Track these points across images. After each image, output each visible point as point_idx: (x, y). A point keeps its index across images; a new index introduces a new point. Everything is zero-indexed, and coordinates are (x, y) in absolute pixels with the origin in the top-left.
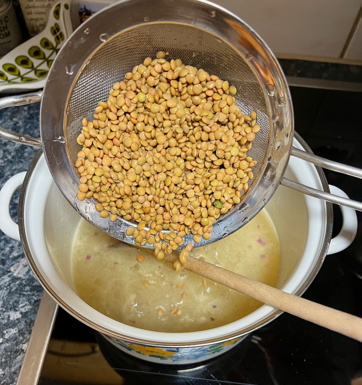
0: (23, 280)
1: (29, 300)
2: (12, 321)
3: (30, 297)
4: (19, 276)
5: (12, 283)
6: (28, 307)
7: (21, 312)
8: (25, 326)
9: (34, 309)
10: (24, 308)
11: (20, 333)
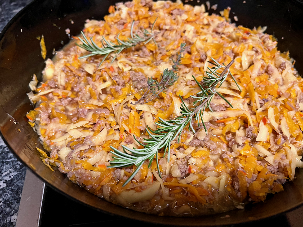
1: (14, 167)
6: (13, 174)
7: (5, 181)
8: (12, 195)
9: (21, 174)
10: (9, 176)
11: (5, 204)
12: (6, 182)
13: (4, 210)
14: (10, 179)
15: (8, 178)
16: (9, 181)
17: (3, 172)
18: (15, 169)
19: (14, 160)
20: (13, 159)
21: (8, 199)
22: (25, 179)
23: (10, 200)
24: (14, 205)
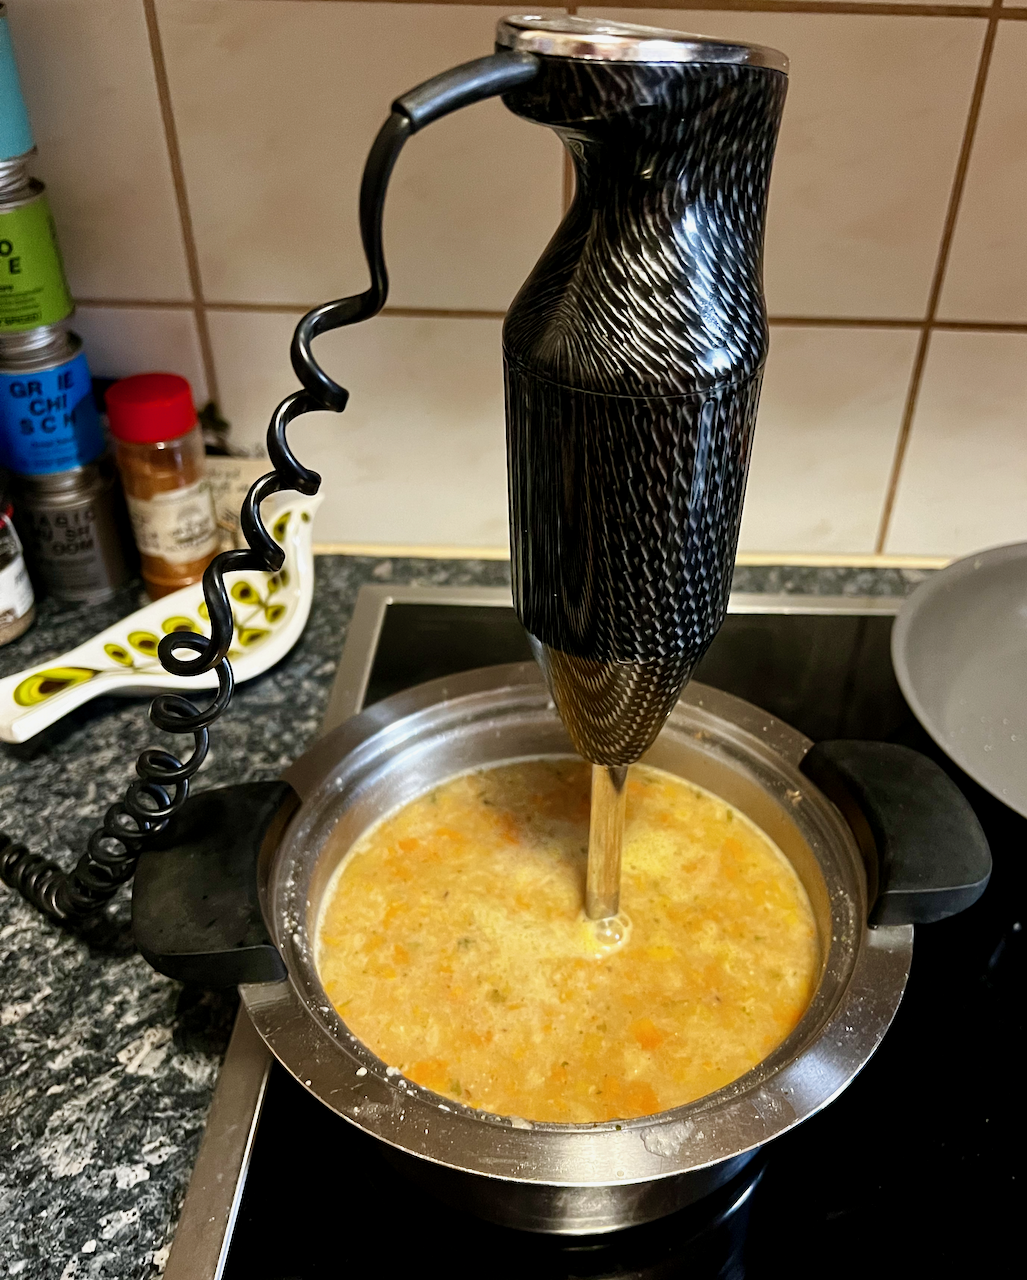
0: (153, 1081)
1: (171, 1133)
2: (123, 1191)
3: (174, 1124)
4: (142, 1073)
5: (122, 1091)
6: (167, 1150)
7: (149, 1164)
8: (161, 1202)
9: (185, 1153)
10: (157, 1154)
11: (145, 1220)
12: (149, 1167)
14: (160, 1162)
15: (154, 1160)
16: (157, 1166)
17: (145, 1141)
18: (174, 1138)
19: (173, 1117)
20: (170, 1113)
21: (150, 1211)
22: (196, 1166)
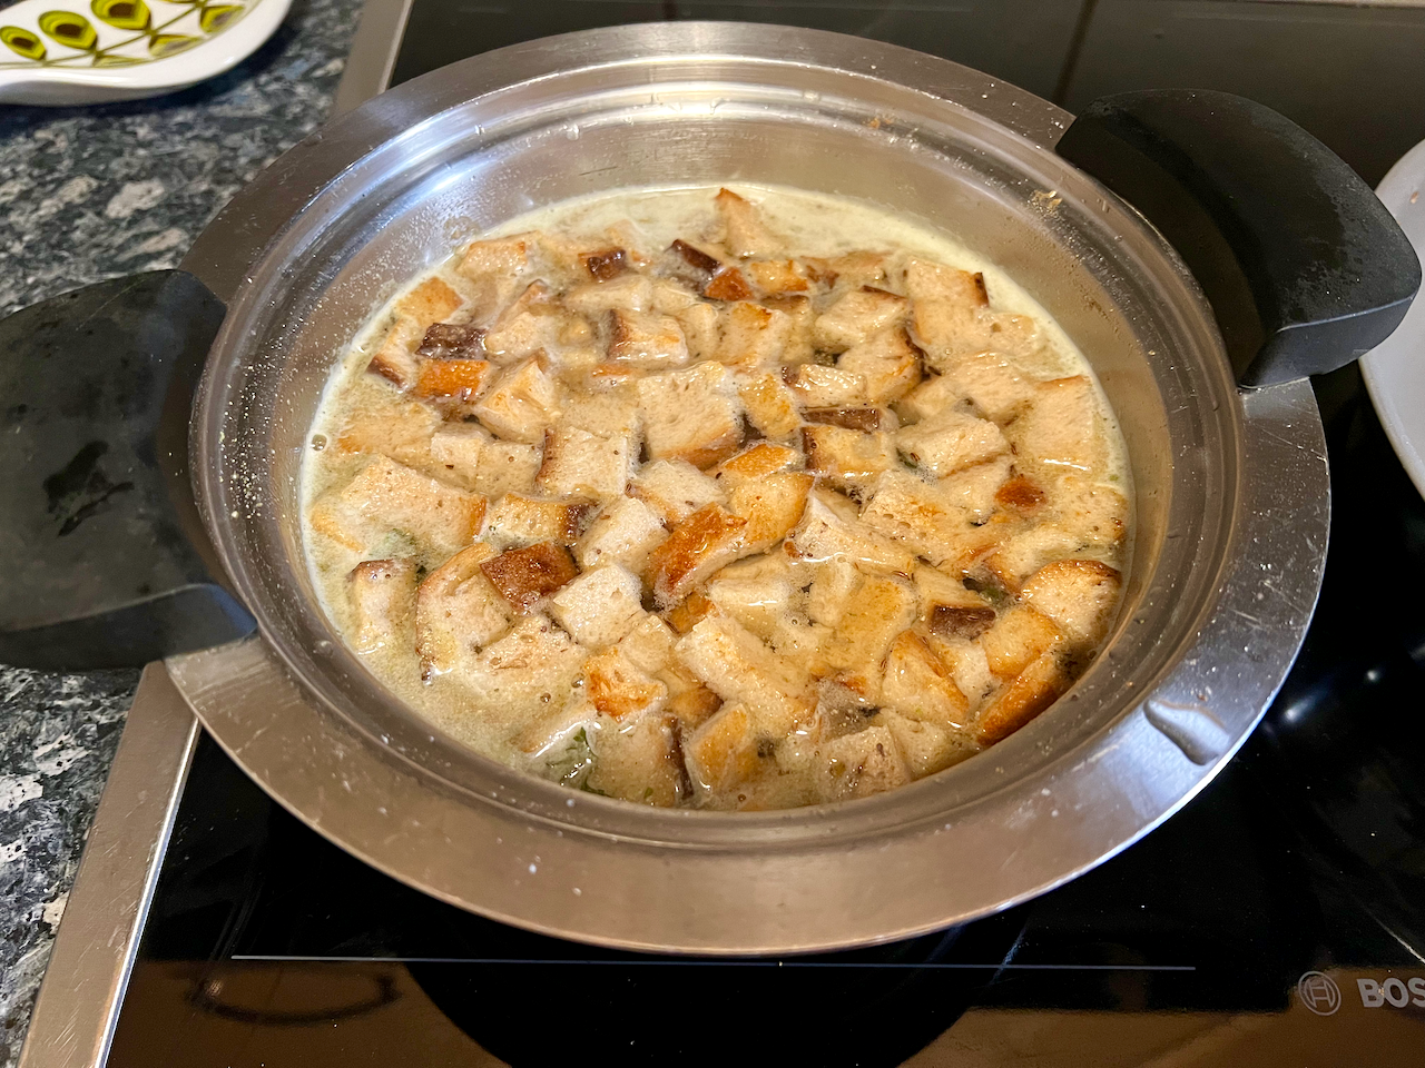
1: (76, 729)
3: (82, 716)
6: (71, 754)
7: (43, 775)
8: (58, 830)
9: (96, 759)
10: (56, 760)
11: (34, 857)
12: (43, 780)
13: (26, 876)
14: (59, 772)
15: (51, 769)
16: (54, 777)
17: (37, 742)
18: (81, 736)
19: (81, 705)
20: (79, 701)
21: (42, 843)
22: (109, 778)
23: (50, 845)
24: (61, 866)
